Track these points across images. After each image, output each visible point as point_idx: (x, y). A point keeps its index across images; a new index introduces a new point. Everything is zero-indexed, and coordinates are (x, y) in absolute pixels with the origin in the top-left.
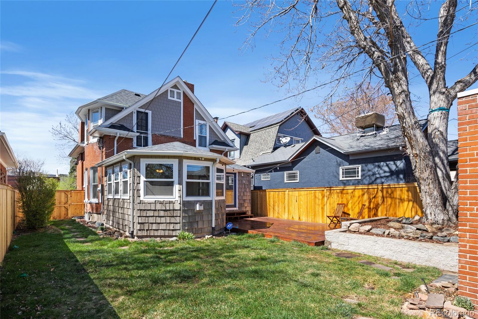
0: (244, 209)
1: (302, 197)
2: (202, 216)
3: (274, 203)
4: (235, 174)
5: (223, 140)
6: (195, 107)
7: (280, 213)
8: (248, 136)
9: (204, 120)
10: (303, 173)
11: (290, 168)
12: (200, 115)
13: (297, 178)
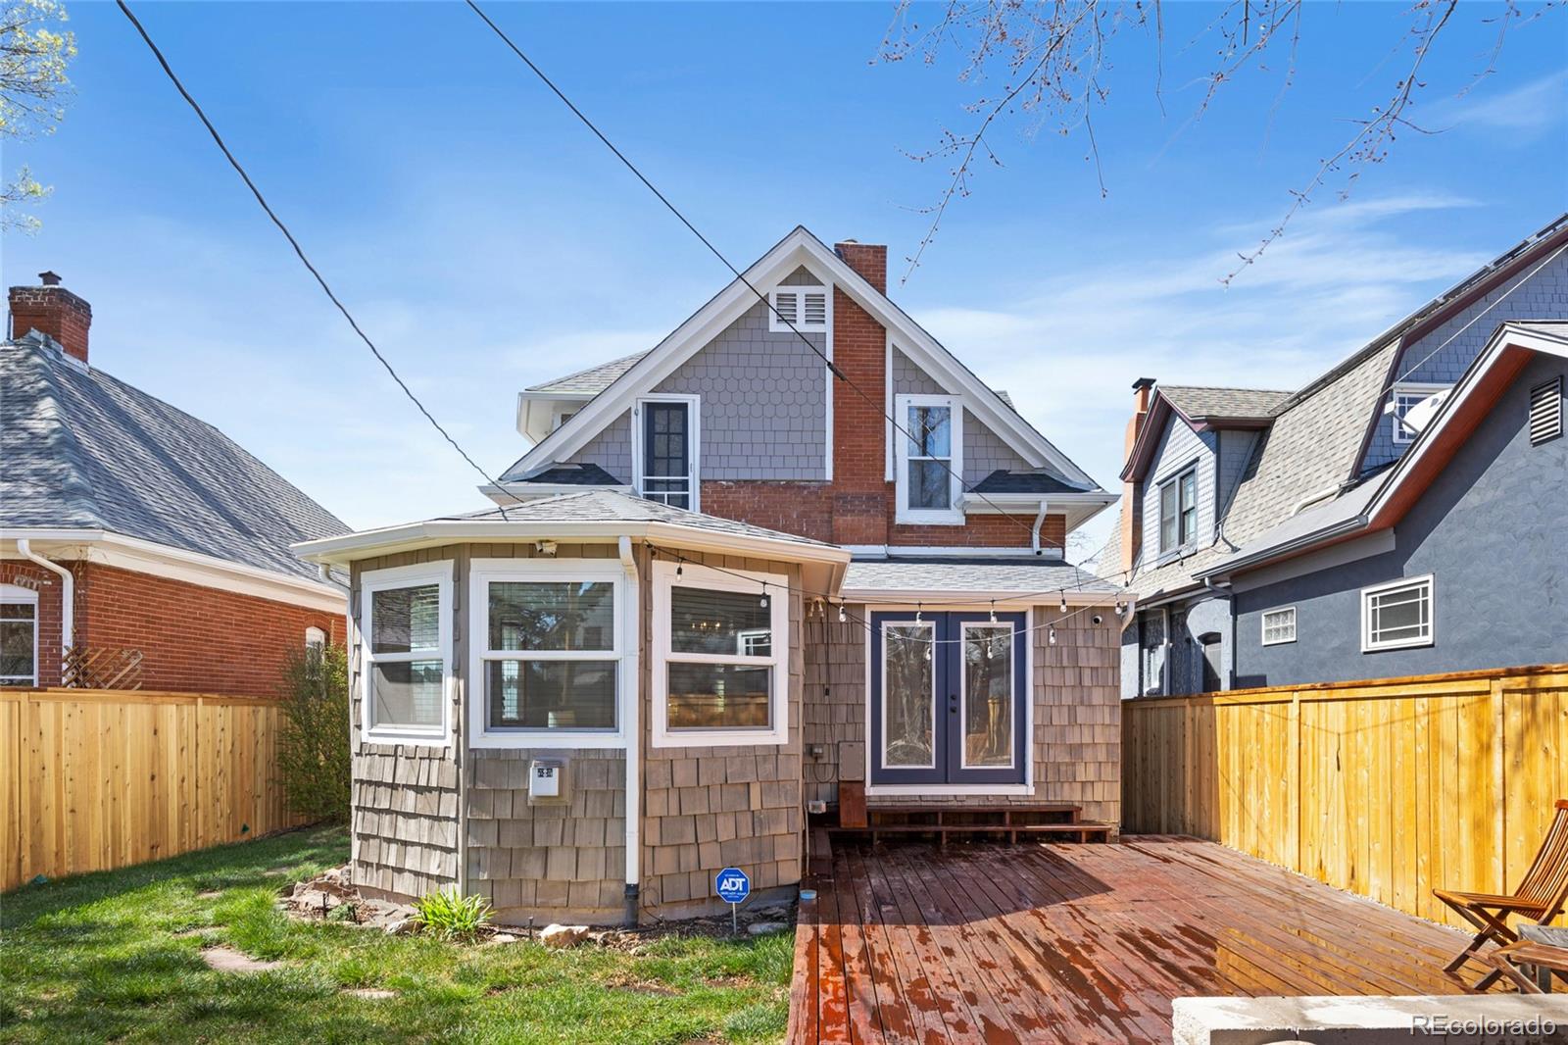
0: (1069, 795)
1: (1366, 738)
2: (569, 824)
3: (1242, 770)
4: (1019, 618)
5: (1036, 464)
6: (891, 339)
7: (1266, 830)
8: (1258, 431)
9: (938, 390)
10: (1453, 587)
11: (1388, 566)
12: (918, 369)
13: (1425, 620)
